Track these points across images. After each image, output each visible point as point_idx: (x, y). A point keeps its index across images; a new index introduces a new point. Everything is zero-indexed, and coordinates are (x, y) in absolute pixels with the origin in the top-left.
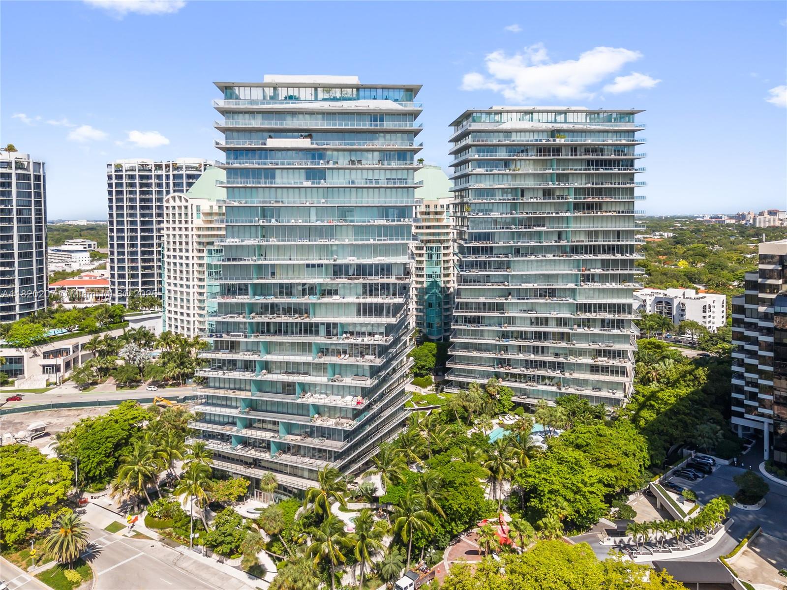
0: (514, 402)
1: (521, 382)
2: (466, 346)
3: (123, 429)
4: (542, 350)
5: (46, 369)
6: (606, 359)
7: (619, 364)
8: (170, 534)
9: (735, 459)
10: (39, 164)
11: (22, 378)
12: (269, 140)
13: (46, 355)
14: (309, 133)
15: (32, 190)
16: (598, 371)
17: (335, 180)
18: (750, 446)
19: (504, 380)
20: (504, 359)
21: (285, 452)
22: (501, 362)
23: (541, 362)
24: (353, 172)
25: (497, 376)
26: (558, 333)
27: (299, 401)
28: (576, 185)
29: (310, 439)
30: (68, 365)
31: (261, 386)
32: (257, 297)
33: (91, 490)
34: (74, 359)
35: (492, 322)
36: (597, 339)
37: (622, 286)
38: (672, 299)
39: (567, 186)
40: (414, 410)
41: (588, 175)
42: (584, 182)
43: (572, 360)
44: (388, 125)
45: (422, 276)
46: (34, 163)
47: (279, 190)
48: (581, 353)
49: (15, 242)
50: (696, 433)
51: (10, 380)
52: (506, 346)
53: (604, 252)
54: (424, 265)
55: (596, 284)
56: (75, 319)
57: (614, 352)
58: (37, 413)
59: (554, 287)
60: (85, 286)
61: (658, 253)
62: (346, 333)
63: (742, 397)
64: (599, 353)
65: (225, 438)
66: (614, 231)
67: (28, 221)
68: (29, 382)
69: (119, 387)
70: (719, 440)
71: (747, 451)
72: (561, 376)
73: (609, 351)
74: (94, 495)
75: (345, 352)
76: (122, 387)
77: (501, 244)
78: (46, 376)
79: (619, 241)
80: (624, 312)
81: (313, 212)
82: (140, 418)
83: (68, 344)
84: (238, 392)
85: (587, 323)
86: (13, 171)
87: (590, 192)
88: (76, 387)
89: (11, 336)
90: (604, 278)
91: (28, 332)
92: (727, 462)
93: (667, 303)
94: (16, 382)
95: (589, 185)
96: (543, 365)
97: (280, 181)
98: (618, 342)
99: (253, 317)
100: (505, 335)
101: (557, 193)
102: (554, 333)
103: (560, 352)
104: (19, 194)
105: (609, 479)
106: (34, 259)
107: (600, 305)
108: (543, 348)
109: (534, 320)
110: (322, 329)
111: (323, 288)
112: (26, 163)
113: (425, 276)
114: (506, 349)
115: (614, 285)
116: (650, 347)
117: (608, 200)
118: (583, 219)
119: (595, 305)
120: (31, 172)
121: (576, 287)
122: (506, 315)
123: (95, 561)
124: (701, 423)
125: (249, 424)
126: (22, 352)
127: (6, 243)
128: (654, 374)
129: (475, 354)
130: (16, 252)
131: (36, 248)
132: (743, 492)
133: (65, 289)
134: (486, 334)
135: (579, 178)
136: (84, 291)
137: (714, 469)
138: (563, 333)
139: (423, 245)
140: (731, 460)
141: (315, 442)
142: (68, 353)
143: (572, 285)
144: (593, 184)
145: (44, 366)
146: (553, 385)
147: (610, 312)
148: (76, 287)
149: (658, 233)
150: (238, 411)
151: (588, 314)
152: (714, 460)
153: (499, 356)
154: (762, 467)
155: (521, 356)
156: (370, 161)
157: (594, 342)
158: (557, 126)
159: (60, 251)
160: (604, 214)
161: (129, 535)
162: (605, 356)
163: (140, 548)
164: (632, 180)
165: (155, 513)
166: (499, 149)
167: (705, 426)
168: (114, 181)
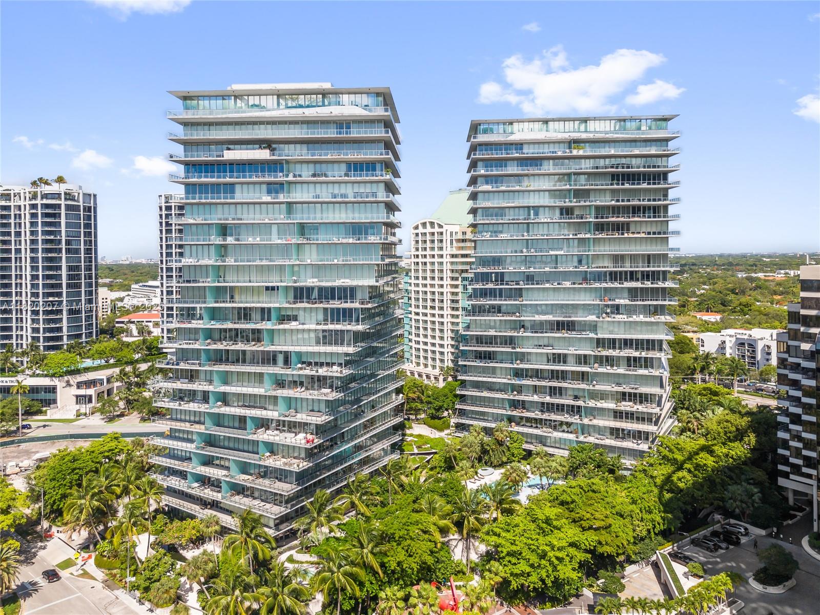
0: (524, 450)
1: (537, 427)
2: (478, 385)
3: (93, 462)
4: (559, 392)
5: (79, 399)
6: (631, 403)
7: (645, 410)
8: (115, 576)
9: (775, 530)
10: (90, 195)
11: (54, 408)
12: (225, 152)
13: (79, 385)
14: (268, 144)
15: (82, 221)
16: (621, 417)
17: (299, 195)
18: (801, 514)
19: (518, 424)
20: (518, 401)
21: (238, 494)
22: (515, 404)
23: (558, 405)
24: (318, 186)
25: (511, 419)
26: (578, 372)
27: (250, 437)
28: (598, 203)
29: (261, 480)
30: (99, 395)
31: (218, 420)
32: (213, 322)
33: (59, 524)
34: (108, 390)
35: (504, 357)
36: (621, 381)
37: (652, 319)
38: (755, 341)
39: (588, 203)
40: (414, 454)
41: (613, 191)
42: (608, 198)
43: (592, 404)
44: (355, 133)
45: (457, 309)
46: (84, 194)
47: (239, 207)
48: (603, 396)
49: (64, 272)
50: (727, 495)
51: (44, 409)
52: (521, 386)
53: (632, 279)
54: (460, 297)
55: (621, 316)
56: (112, 350)
57: (641, 395)
58: (55, 443)
59: (573, 319)
60: (152, 320)
61: (775, 293)
62: (303, 363)
63: (787, 453)
64: (624, 396)
65: (182, 475)
66: (643, 255)
67: (77, 251)
68: (61, 412)
69: (143, 420)
70: (756, 505)
71: (795, 520)
72: (578, 421)
73: (635, 394)
74: (60, 529)
75: (302, 384)
76: (145, 420)
77: (511, 269)
78: (78, 407)
79: (648, 267)
80: (653, 349)
81: (274, 229)
82: (117, 450)
83: (102, 375)
84: (197, 426)
85: (609, 361)
86: (63, 202)
87: (616, 210)
88: (103, 419)
89: (46, 365)
90: (630, 310)
91: (62, 361)
92: (763, 532)
93: (750, 345)
94: (48, 411)
95: (613, 203)
96: (560, 408)
97: (240, 195)
98: (646, 385)
99: (209, 344)
100: (518, 373)
101: (577, 212)
102: (573, 372)
103: (581, 394)
104: (68, 225)
105: (587, 543)
106: (83, 290)
107: (626, 340)
108: (560, 388)
109: (551, 357)
110: (280, 359)
111: (283, 313)
112: (76, 194)
113: (461, 309)
114: (519, 389)
115: (641, 318)
116: (704, 392)
117: (636, 219)
118: (607, 242)
119: (620, 340)
120: (81, 203)
121: (598, 319)
122: (518, 350)
123: (29, 600)
124: (733, 484)
125: (208, 462)
126: (56, 382)
127: (55, 273)
128: (695, 424)
129: (485, 394)
130: (64, 282)
131: (85, 279)
132: (764, 570)
133: (133, 322)
134: (498, 371)
135: (602, 195)
136: (151, 325)
137: (744, 540)
138: (583, 373)
139: (457, 275)
140: (769, 530)
141: (265, 484)
142: (102, 384)
143: (593, 318)
144: (618, 201)
145: (77, 396)
146: (571, 432)
147: (637, 349)
148: (145, 320)
149: (783, 271)
150: (193, 446)
151: (611, 351)
152: (746, 529)
153: (512, 397)
154: (805, 542)
155: (536, 398)
156: (337, 174)
157: (619, 384)
158: (576, 135)
159: (147, 286)
160: (631, 235)
161: (76, 574)
162: (630, 400)
163: (79, 589)
164: (666, 196)
165: (104, 551)
166: (509, 163)
167: (739, 486)
168: (164, 212)
